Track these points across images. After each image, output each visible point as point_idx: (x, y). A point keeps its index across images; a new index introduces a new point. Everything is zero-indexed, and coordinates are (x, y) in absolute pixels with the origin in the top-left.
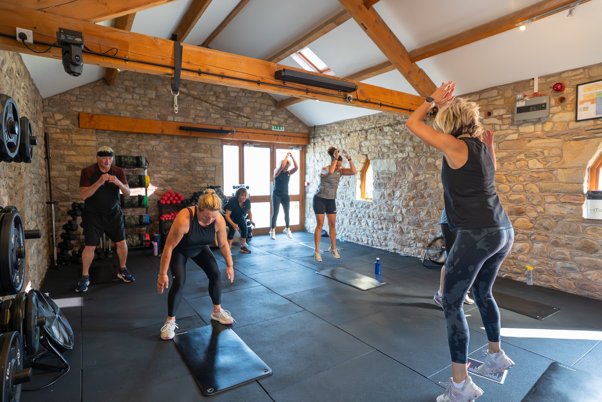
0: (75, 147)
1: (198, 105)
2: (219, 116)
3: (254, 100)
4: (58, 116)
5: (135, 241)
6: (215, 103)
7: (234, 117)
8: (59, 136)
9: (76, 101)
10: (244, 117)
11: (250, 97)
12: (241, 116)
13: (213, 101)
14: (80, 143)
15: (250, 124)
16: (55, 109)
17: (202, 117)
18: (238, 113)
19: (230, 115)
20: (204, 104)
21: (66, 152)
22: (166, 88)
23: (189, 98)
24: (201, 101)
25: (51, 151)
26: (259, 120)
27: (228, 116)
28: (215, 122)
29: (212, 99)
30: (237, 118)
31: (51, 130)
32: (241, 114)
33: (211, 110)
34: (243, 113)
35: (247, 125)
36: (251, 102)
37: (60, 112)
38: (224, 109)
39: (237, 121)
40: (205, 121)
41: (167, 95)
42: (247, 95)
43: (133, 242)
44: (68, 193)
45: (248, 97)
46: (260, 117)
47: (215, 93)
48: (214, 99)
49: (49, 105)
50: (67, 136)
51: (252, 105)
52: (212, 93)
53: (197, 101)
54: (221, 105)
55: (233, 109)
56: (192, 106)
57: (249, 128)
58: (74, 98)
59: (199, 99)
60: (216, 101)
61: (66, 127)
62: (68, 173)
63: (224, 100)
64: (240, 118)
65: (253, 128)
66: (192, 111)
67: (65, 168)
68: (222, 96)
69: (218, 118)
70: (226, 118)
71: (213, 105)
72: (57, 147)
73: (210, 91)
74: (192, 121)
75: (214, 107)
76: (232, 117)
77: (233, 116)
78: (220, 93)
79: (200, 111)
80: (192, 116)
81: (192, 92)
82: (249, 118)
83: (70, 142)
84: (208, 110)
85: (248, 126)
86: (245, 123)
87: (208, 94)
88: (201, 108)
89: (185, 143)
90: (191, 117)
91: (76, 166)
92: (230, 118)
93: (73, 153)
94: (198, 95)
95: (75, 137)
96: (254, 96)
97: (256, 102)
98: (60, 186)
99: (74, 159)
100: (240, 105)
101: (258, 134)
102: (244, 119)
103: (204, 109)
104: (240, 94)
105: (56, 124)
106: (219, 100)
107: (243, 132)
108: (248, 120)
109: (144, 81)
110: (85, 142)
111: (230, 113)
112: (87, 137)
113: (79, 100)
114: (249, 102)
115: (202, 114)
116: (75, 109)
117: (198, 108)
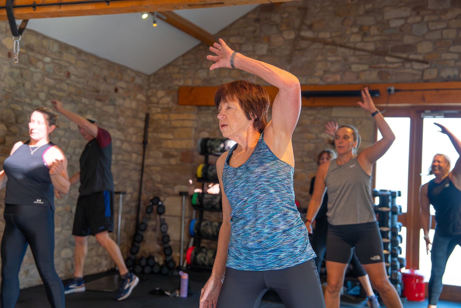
0: (172, 129)
1: (329, 54)
2: (366, 67)
3: (444, 25)
4: (161, 94)
5: (207, 258)
6: (359, 46)
7: (395, 65)
8: (159, 116)
9: (179, 73)
10: (418, 61)
11: (433, 21)
12: (411, 61)
13: (356, 43)
14: (177, 124)
15: (431, 74)
16: (158, 86)
17: (334, 73)
18: (404, 55)
19: (387, 62)
20: (341, 50)
21: (163, 136)
22: (283, 37)
23: (316, 45)
24: (334, 47)
25: (150, 135)
26: (452, 63)
27: (384, 65)
28: (358, 77)
29: (355, 39)
30: (403, 66)
31: (154, 110)
32: (412, 57)
33: (352, 59)
34: (416, 53)
35: (423, 75)
36: (436, 30)
37: (163, 89)
38: (375, 53)
39: (402, 71)
40: (341, 78)
41: (283, 47)
42: (426, 19)
43: (205, 260)
44: (160, 186)
45: (427, 23)
46: (456, 56)
47: (361, 28)
48: (359, 38)
49: (154, 82)
50: (166, 117)
51: (437, 36)
52: (355, 30)
53: (328, 47)
54: (371, 47)
55: (394, 49)
56: (320, 58)
57: (427, 81)
58: (176, 70)
59: (333, 43)
60: (362, 41)
61: (166, 106)
62: (163, 162)
63: (375, 39)
64: (408, 65)
65: (439, 79)
66: (320, 66)
67: (161, 155)
68: (374, 31)
69: (364, 71)
70: (380, 68)
71: (355, 49)
72: (156, 130)
73: (351, 26)
74: (317, 81)
75: (357, 53)
76: (391, 66)
77: (392, 63)
78: (370, 27)
79: (333, 63)
80: (319, 73)
81: (322, 35)
82: (427, 63)
83: (168, 123)
84: (346, 59)
85: (427, 76)
86: (420, 73)
87: (348, 32)
88: (334, 59)
89: (312, 118)
90: (317, 74)
91: (171, 153)
92: (387, 67)
93: (170, 136)
94: (331, 37)
95: (173, 116)
96: (443, 17)
97: (448, 28)
98: (154, 177)
99: (170, 144)
100: (408, 40)
101: (447, 92)
102: (417, 66)
103: (339, 58)
104: (410, 21)
105: (158, 103)
106: (366, 39)
107: (412, 90)
108: (426, 66)
109: (254, 32)
110: (182, 122)
111: (388, 59)
112: (185, 116)
113: (182, 71)
114: (429, 31)
115: (336, 67)
116: (176, 83)
117: (330, 59)
